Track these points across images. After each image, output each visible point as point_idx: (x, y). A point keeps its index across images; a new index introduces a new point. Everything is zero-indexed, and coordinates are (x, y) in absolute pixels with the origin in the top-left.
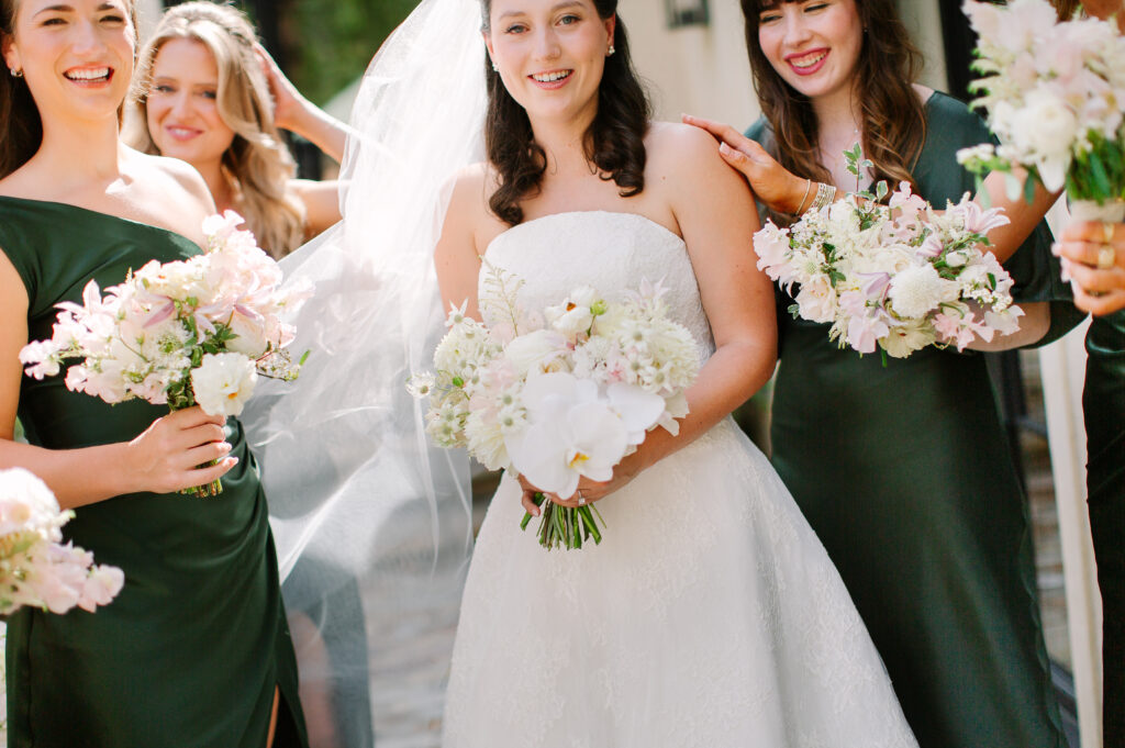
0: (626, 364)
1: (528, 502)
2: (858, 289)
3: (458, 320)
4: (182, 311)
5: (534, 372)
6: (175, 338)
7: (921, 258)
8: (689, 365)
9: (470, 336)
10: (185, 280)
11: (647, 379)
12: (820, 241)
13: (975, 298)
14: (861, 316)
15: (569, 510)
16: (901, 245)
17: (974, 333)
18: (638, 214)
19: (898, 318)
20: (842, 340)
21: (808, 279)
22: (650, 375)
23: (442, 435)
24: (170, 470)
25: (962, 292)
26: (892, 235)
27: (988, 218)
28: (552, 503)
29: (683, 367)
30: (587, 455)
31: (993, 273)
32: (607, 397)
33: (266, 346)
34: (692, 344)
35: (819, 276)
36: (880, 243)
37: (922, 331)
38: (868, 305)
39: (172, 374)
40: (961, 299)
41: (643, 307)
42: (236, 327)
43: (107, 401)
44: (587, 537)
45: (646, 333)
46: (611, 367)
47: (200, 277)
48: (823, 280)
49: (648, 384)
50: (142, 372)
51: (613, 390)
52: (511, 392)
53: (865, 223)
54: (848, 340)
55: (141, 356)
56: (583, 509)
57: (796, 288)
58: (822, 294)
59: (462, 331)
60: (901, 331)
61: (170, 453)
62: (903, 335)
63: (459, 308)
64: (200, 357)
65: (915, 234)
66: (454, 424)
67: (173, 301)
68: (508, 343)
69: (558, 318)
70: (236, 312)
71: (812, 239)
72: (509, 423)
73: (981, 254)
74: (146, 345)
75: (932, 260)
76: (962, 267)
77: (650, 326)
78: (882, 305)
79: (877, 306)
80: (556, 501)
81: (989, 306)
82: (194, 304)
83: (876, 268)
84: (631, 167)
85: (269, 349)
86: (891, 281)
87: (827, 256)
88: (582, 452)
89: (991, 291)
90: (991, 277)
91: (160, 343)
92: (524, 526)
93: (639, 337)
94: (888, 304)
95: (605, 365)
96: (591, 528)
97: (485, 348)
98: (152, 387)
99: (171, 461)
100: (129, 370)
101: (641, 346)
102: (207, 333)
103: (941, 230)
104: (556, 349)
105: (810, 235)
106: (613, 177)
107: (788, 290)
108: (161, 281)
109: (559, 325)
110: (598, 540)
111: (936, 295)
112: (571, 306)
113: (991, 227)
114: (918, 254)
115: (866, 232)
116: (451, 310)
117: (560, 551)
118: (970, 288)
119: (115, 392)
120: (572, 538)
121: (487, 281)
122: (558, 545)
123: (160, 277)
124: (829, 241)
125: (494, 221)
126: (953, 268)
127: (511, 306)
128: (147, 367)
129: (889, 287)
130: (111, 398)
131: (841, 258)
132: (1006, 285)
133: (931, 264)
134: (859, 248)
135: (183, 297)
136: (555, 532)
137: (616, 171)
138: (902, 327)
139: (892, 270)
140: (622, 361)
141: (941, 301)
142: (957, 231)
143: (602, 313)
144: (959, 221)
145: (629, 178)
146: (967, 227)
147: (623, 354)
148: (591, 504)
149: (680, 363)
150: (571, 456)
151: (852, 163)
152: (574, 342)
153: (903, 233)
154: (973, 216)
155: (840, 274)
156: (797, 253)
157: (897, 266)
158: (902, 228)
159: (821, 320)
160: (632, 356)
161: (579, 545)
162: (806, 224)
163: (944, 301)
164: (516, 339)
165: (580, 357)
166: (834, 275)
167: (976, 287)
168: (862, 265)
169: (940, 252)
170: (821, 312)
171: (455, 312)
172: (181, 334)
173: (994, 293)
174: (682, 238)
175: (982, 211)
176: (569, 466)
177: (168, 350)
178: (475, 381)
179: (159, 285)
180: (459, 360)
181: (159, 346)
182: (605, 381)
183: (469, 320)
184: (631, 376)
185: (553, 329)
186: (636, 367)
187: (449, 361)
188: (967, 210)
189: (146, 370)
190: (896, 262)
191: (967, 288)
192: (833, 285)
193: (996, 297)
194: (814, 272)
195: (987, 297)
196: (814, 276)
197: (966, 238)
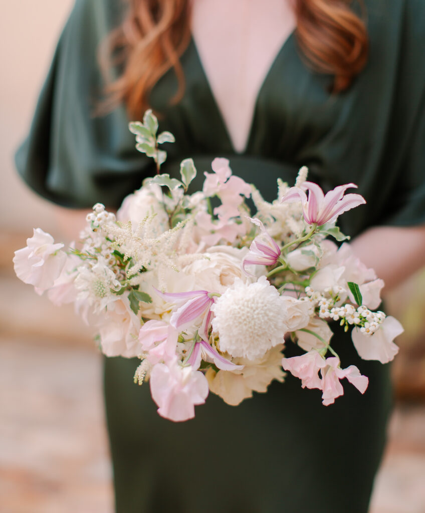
12: (108, 250)
13: (336, 318)
16: (224, 247)
17: (344, 382)
21: (98, 304)
25: (317, 309)
26: (213, 232)
27: (334, 202)
35: (111, 300)
36: (197, 244)
48: (118, 303)
65: (242, 229)
71: (100, 247)
76: (311, 270)
79: (196, 341)
83: (192, 284)
89: (356, 307)
94: (213, 337)
105: (97, 242)
113: (341, 212)
118: (327, 303)
124: (123, 249)
131: (143, 271)
142: (296, 221)
146: (307, 217)
153: (226, 229)
154: (313, 205)
155: (144, 294)
158: (224, 221)
166: (135, 296)
167: (336, 300)
170: (124, 345)
173: (360, 309)
190: (218, 272)
191: (324, 304)
192: (135, 308)
193: (364, 315)
194: (104, 296)
195: (353, 316)
196: (105, 299)
197: (309, 231)
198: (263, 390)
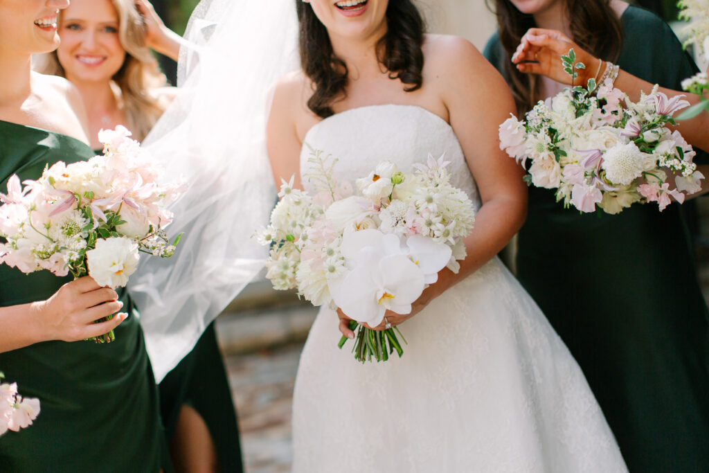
0: (421, 222)
1: (344, 328)
2: (577, 162)
3: (288, 191)
4: (80, 202)
5: (349, 229)
6: (75, 224)
7: (624, 138)
8: (468, 219)
9: (298, 203)
10: (85, 178)
11: (437, 233)
12: (546, 126)
13: (669, 166)
14: (582, 185)
15: (378, 333)
16: (608, 127)
17: (670, 196)
18: (418, 106)
19: (610, 184)
20: (567, 201)
21: (539, 156)
22: (439, 230)
23: (280, 280)
24: (73, 325)
25: (658, 162)
26: (600, 120)
27: (673, 104)
28: (364, 328)
29: (463, 222)
30: (393, 295)
31: (681, 146)
32: (407, 246)
33: (148, 229)
34: (469, 204)
35: (546, 154)
36: (591, 125)
37: (630, 193)
38: (586, 175)
39: (71, 255)
40: (659, 168)
41: (430, 176)
42: (125, 215)
43: (23, 271)
44: (392, 351)
45: (435, 196)
46: (409, 224)
47: (96, 175)
48: (549, 156)
49: (438, 237)
50: (49, 251)
51: (411, 241)
52: (333, 246)
53: (580, 110)
54: (571, 202)
55: (48, 238)
56: (389, 332)
57: (529, 162)
58: (549, 167)
59: (291, 200)
60: (614, 194)
61: (73, 312)
62: (616, 196)
63: (288, 181)
64: (95, 239)
65: (618, 117)
66: (289, 273)
67: (73, 194)
68: (327, 207)
69: (366, 187)
70: (124, 203)
71: (541, 125)
72: (332, 270)
73: (670, 132)
74: (51, 230)
75: (632, 138)
76: (656, 143)
77: (438, 191)
78: (597, 175)
79: (593, 176)
80: (366, 326)
81: (679, 173)
82: (91, 197)
83: (590, 146)
84: (413, 69)
85: (151, 231)
86: (603, 156)
87: (552, 138)
88: (389, 292)
89: (680, 161)
90: (679, 149)
91: (63, 228)
92: (341, 346)
93: (430, 200)
94: (602, 173)
95: (405, 222)
96: (394, 343)
97: (310, 212)
98: (56, 262)
99: (74, 318)
100: (38, 250)
101: (432, 207)
102: (100, 220)
103: (637, 114)
104: (365, 211)
105: (539, 122)
106: (399, 76)
107: (523, 164)
108: (65, 179)
109: (367, 192)
110: (401, 353)
111: (640, 166)
112: (376, 177)
113: (676, 110)
114: (622, 134)
115: (580, 119)
116: (282, 184)
117: (372, 363)
118: (664, 158)
119: (29, 265)
120: (381, 354)
121: (310, 160)
122: (370, 359)
123: (64, 175)
124: (553, 127)
125: (310, 116)
126: (650, 143)
127: (329, 178)
128: (52, 246)
129: (602, 160)
130: (26, 269)
131: (563, 139)
132: (690, 156)
133: (633, 142)
134: (576, 131)
135: (82, 192)
136: (367, 349)
137: (401, 71)
138: (613, 191)
139: (603, 147)
140: (418, 219)
141: (643, 170)
142: (650, 114)
143: (400, 182)
144: (651, 107)
145: (411, 76)
146: (658, 111)
147: (418, 213)
148: (395, 327)
149: (460, 219)
150: (380, 295)
151: (568, 66)
152: (379, 205)
153: (608, 118)
154: (662, 103)
155: (563, 151)
156: (530, 136)
157: (606, 143)
158: (608, 113)
159: (549, 186)
160: (426, 215)
161: (386, 358)
162: (537, 114)
163: (646, 171)
164: (334, 204)
165: (385, 216)
166: (558, 153)
167: (669, 157)
168: (578, 143)
169: (639, 132)
170: (549, 180)
171: (284, 186)
172: (80, 221)
173: (682, 162)
174: (449, 123)
175: (669, 99)
176: (378, 303)
177: (69, 234)
178: (305, 238)
179: (63, 182)
180: (290, 222)
181: (62, 230)
182: (405, 235)
183: (295, 191)
184: (425, 230)
185: (362, 195)
186: (429, 224)
187: (283, 222)
188: (657, 99)
189: (52, 249)
190: (605, 140)
191: (662, 159)
192: (557, 160)
193: (684, 164)
194: (543, 151)
195: (678, 165)
196: (542, 153)
197: (657, 120)
198: (628, 206)
